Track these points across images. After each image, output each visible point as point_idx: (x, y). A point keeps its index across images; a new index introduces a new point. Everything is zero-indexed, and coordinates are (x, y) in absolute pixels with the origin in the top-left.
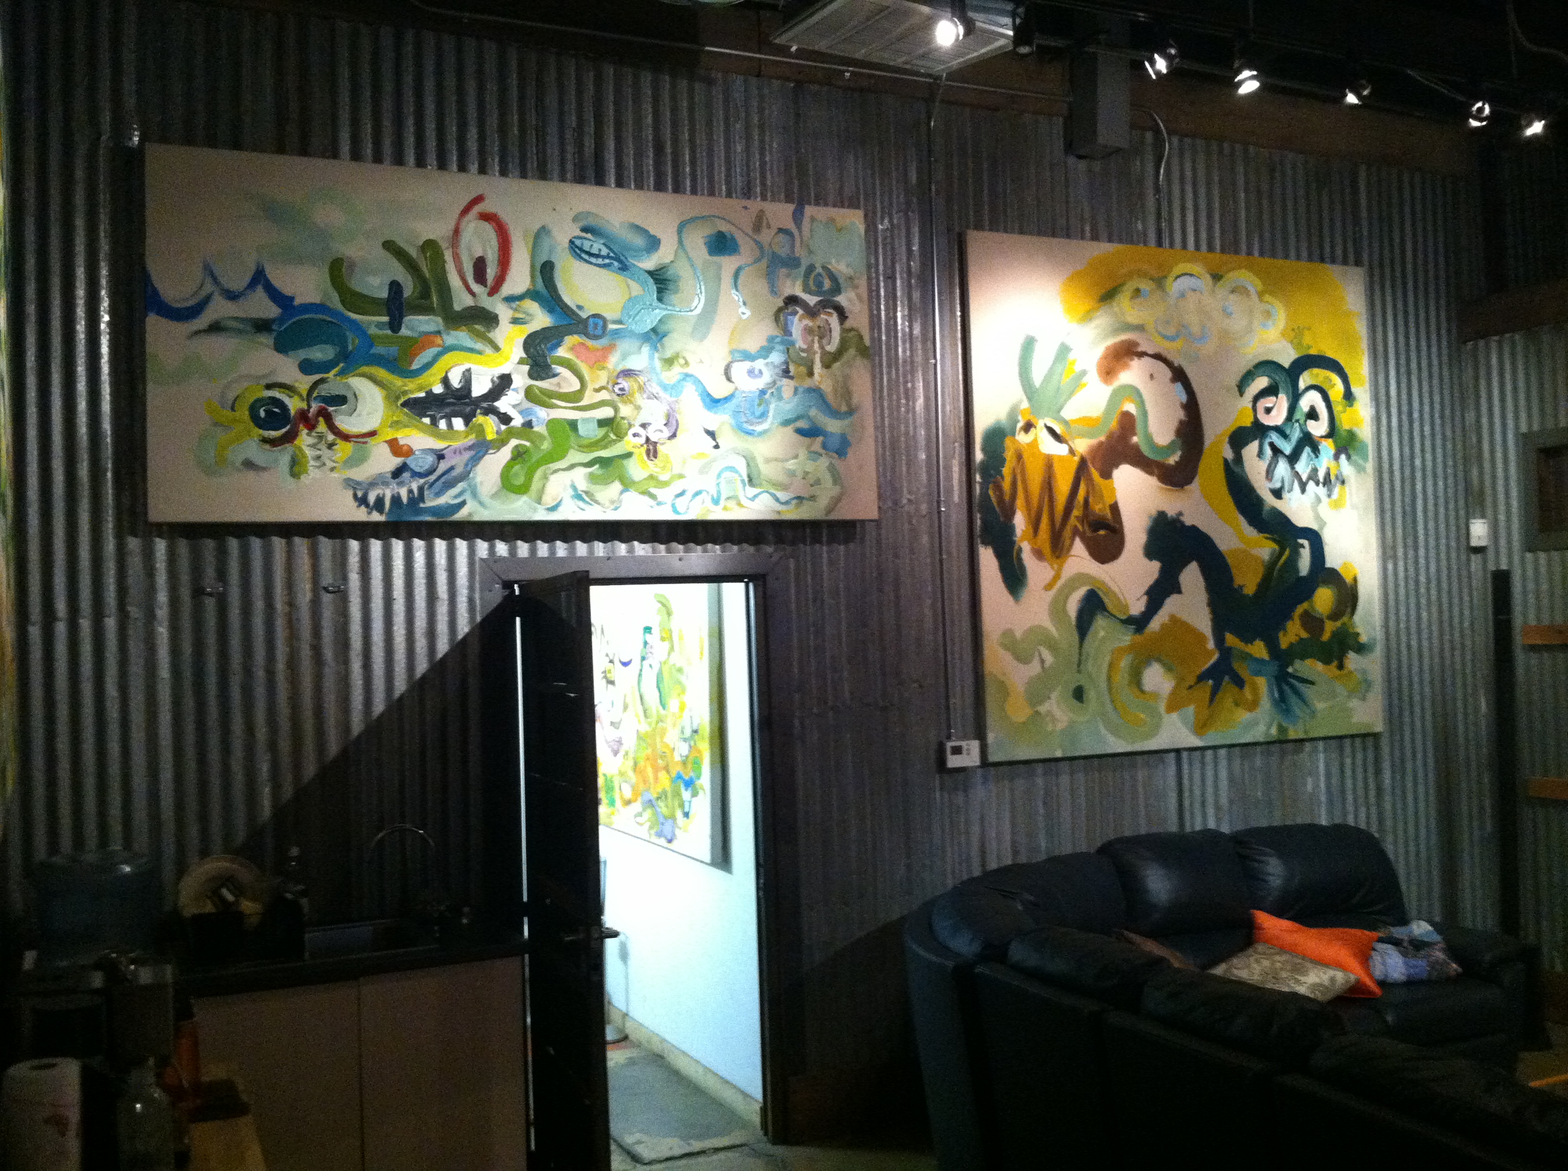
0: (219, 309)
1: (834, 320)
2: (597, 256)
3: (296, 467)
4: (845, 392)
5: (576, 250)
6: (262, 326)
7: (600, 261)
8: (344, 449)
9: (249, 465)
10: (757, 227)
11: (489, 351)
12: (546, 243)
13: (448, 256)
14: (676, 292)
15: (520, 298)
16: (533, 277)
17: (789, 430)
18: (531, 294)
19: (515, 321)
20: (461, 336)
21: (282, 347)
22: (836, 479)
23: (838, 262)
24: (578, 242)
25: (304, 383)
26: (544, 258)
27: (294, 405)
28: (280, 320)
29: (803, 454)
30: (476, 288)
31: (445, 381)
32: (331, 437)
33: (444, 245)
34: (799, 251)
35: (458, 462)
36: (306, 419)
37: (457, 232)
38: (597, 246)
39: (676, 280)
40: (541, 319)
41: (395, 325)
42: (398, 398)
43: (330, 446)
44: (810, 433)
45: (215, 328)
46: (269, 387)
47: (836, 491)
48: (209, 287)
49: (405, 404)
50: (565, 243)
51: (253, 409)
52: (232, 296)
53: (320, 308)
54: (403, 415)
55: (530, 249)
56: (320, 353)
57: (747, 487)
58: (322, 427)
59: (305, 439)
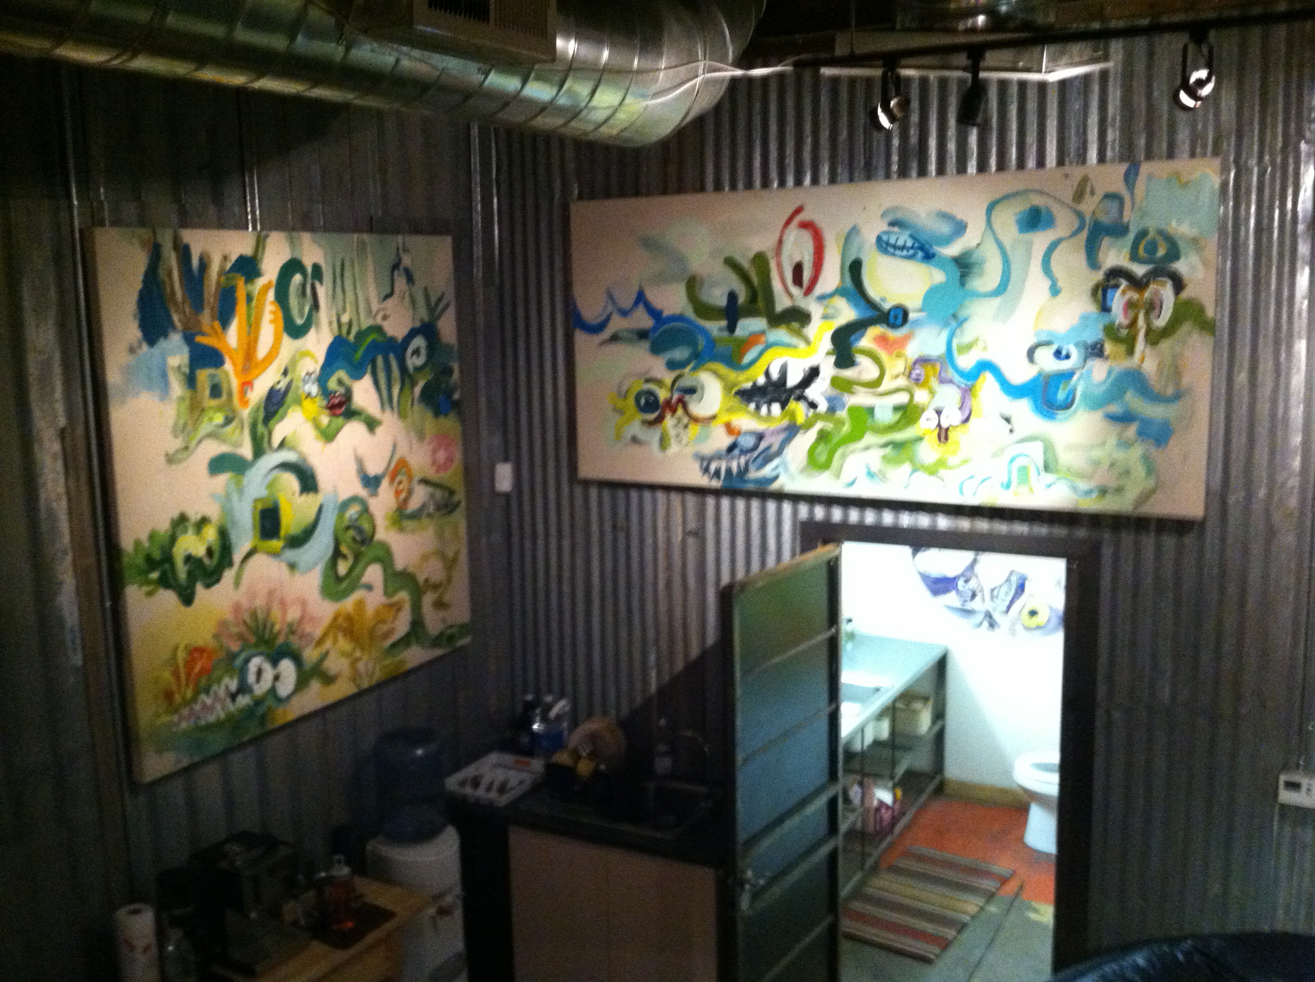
0: (617, 324)
1: (1167, 292)
2: (903, 248)
3: (664, 443)
4: (1175, 371)
5: (883, 245)
6: (642, 335)
7: (905, 253)
8: (694, 429)
9: (635, 440)
10: (1079, 196)
11: (802, 345)
12: (856, 242)
13: (773, 265)
14: (981, 275)
15: (831, 295)
16: (842, 274)
17: (1098, 415)
18: (840, 292)
19: (825, 317)
20: (781, 334)
21: (656, 349)
22: (1150, 471)
23: (1180, 222)
24: (885, 238)
25: (668, 377)
26: (852, 257)
27: (663, 395)
28: (654, 329)
29: (1112, 441)
30: (795, 290)
31: (767, 374)
32: (686, 420)
33: (770, 255)
34: (1128, 216)
35: (775, 442)
36: (670, 406)
37: (780, 242)
38: (903, 238)
39: (981, 263)
40: (847, 313)
41: (732, 328)
42: (732, 388)
43: (686, 426)
44: (1124, 419)
45: (614, 338)
46: (648, 381)
47: (1150, 483)
48: (610, 308)
49: (738, 393)
50: (873, 240)
51: (637, 398)
52: (624, 313)
53: (680, 318)
54: (735, 402)
55: (841, 248)
56: (680, 353)
57: (1043, 473)
58: (680, 412)
59: (669, 421)
